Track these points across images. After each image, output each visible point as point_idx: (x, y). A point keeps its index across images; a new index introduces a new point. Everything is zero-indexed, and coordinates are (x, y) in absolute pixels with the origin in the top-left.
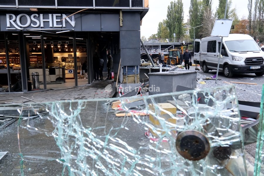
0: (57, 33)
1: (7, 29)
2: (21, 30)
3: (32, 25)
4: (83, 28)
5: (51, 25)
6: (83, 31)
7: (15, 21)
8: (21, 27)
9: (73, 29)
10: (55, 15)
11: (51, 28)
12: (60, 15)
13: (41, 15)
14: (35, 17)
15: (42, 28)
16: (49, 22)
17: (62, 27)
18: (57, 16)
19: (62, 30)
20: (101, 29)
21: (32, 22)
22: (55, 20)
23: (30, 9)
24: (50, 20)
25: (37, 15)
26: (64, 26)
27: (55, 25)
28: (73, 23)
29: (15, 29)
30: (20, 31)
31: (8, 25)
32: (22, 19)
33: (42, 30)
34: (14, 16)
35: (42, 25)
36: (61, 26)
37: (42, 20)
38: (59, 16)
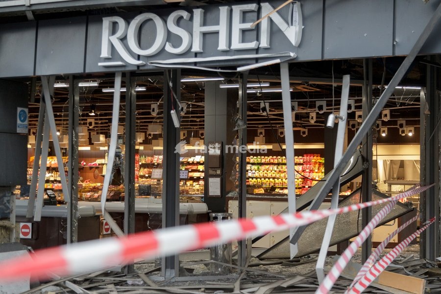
0: (239, 69)
1: (100, 64)
2: (138, 66)
3: (169, 48)
4: (327, 48)
5: (222, 45)
6: (327, 57)
7: (123, 39)
8: (139, 57)
9: (292, 54)
10: (237, 9)
11: (225, 52)
12: (253, 6)
13: (198, 13)
14: (179, 21)
15: (196, 55)
16: (217, 33)
17: (257, 50)
18: (244, 13)
19: (257, 60)
20: (394, 46)
21: (170, 37)
22: (237, 26)
24: (222, 28)
25: (185, 14)
26: (264, 42)
27: (236, 44)
28: (292, 33)
29: (120, 63)
30: (136, 68)
31: (105, 52)
32: (143, 32)
33: (195, 64)
34: (121, 22)
35: (196, 48)
36: (252, 45)
37: (198, 28)
38: (252, 11)
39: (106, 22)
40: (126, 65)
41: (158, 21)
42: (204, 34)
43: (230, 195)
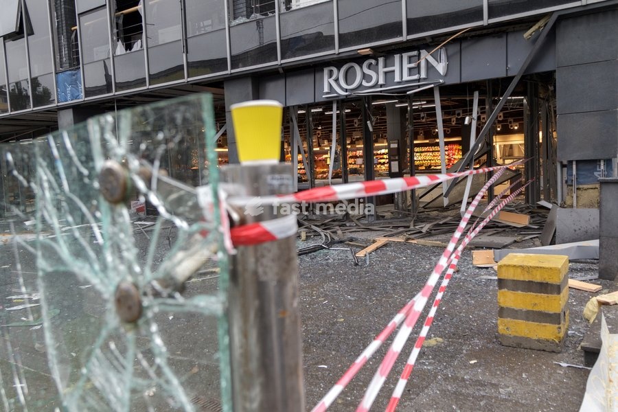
0: (408, 93)
1: (324, 96)
2: (346, 96)
3: (365, 83)
4: (462, 77)
5: (397, 79)
6: (463, 81)
7: (337, 80)
8: (346, 90)
9: (441, 81)
10: (405, 56)
11: (399, 83)
12: (415, 53)
13: (381, 60)
14: (369, 67)
15: (381, 86)
16: (394, 71)
17: (419, 80)
18: (410, 57)
19: (419, 86)
20: (507, 70)
21: (365, 76)
22: (406, 66)
23: (359, 51)
24: (396, 68)
25: (373, 62)
26: (423, 75)
27: (406, 78)
28: (441, 68)
29: (335, 95)
30: (345, 97)
31: (326, 89)
32: (348, 74)
33: (381, 91)
34: (335, 70)
35: (381, 81)
36: (416, 77)
37: (381, 70)
38: (415, 56)
39: (326, 71)
40: (340, 95)
41: (357, 68)
42: (386, 73)
43: (404, 171)
